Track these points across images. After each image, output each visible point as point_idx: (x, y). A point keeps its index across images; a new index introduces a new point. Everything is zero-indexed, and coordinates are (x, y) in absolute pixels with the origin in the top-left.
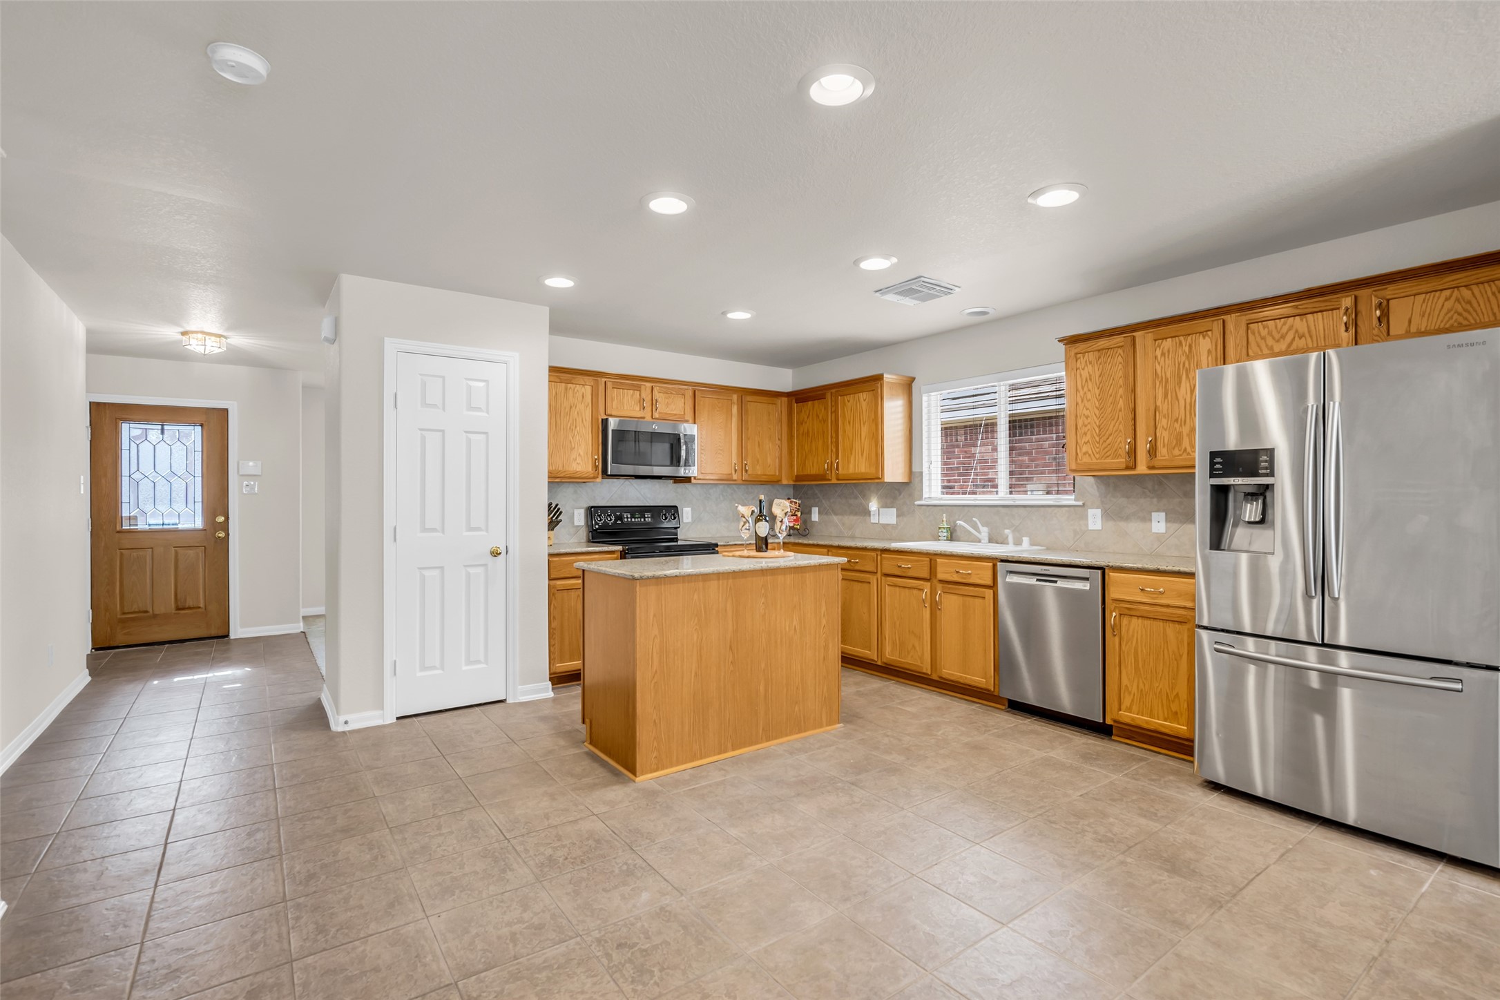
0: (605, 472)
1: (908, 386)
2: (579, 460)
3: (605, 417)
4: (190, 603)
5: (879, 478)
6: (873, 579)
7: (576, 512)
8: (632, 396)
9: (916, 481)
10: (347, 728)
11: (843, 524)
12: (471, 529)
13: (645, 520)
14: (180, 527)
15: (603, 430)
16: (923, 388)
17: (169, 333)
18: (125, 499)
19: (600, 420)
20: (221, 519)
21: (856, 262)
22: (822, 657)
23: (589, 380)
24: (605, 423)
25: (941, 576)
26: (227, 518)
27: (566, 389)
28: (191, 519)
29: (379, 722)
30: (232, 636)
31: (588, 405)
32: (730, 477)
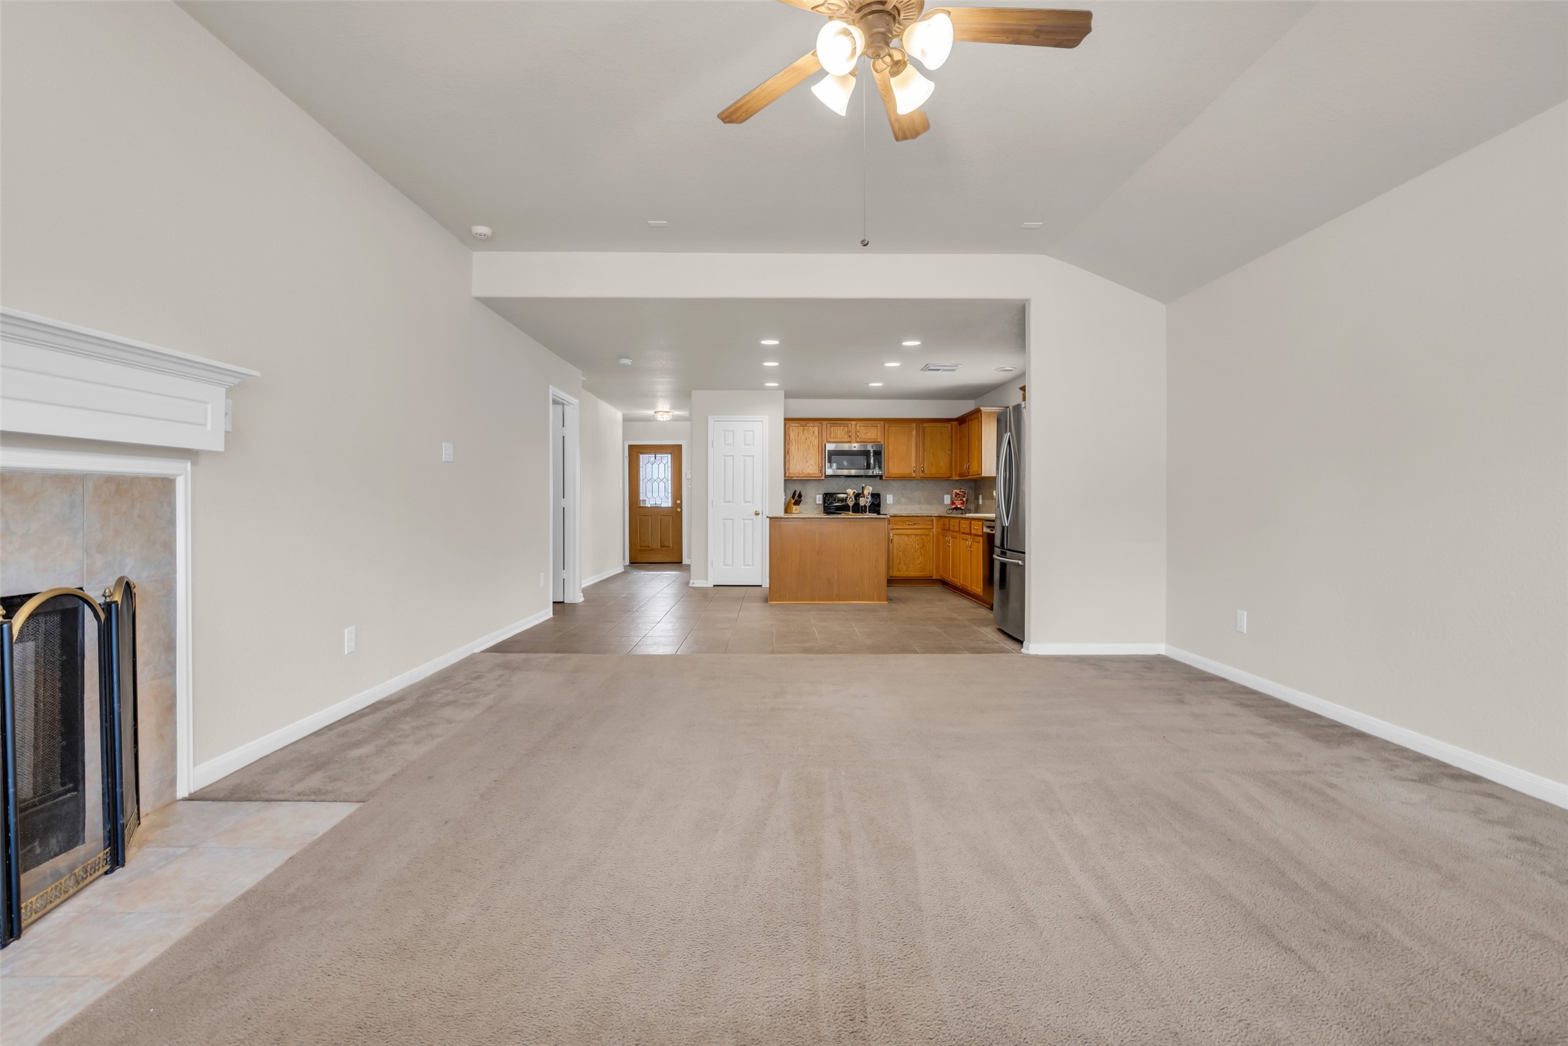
0: (825, 475)
2: (811, 467)
3: (826, 443)
4: (666, 544)
5: (980, 474)
6: (958, 536)
7: (817, 496)
8: (843, 430)
10: (694, 586)
12: (745, 502)
14: (662, 505)
15: (824, 451)
17: (651, 412)
18: (641, 491)
19: (823, 445)
20: (678, 502)
21: (883, 364)
22: (874, 565)
23: (816, 424)
24: (825, 445)
25: (972, 531)
26: (681, 502)
27: (804, 429)
28: (667, 503)
29: (706, 586)
30: (683, 563)
31: (817, 436)
32: (910, 476)
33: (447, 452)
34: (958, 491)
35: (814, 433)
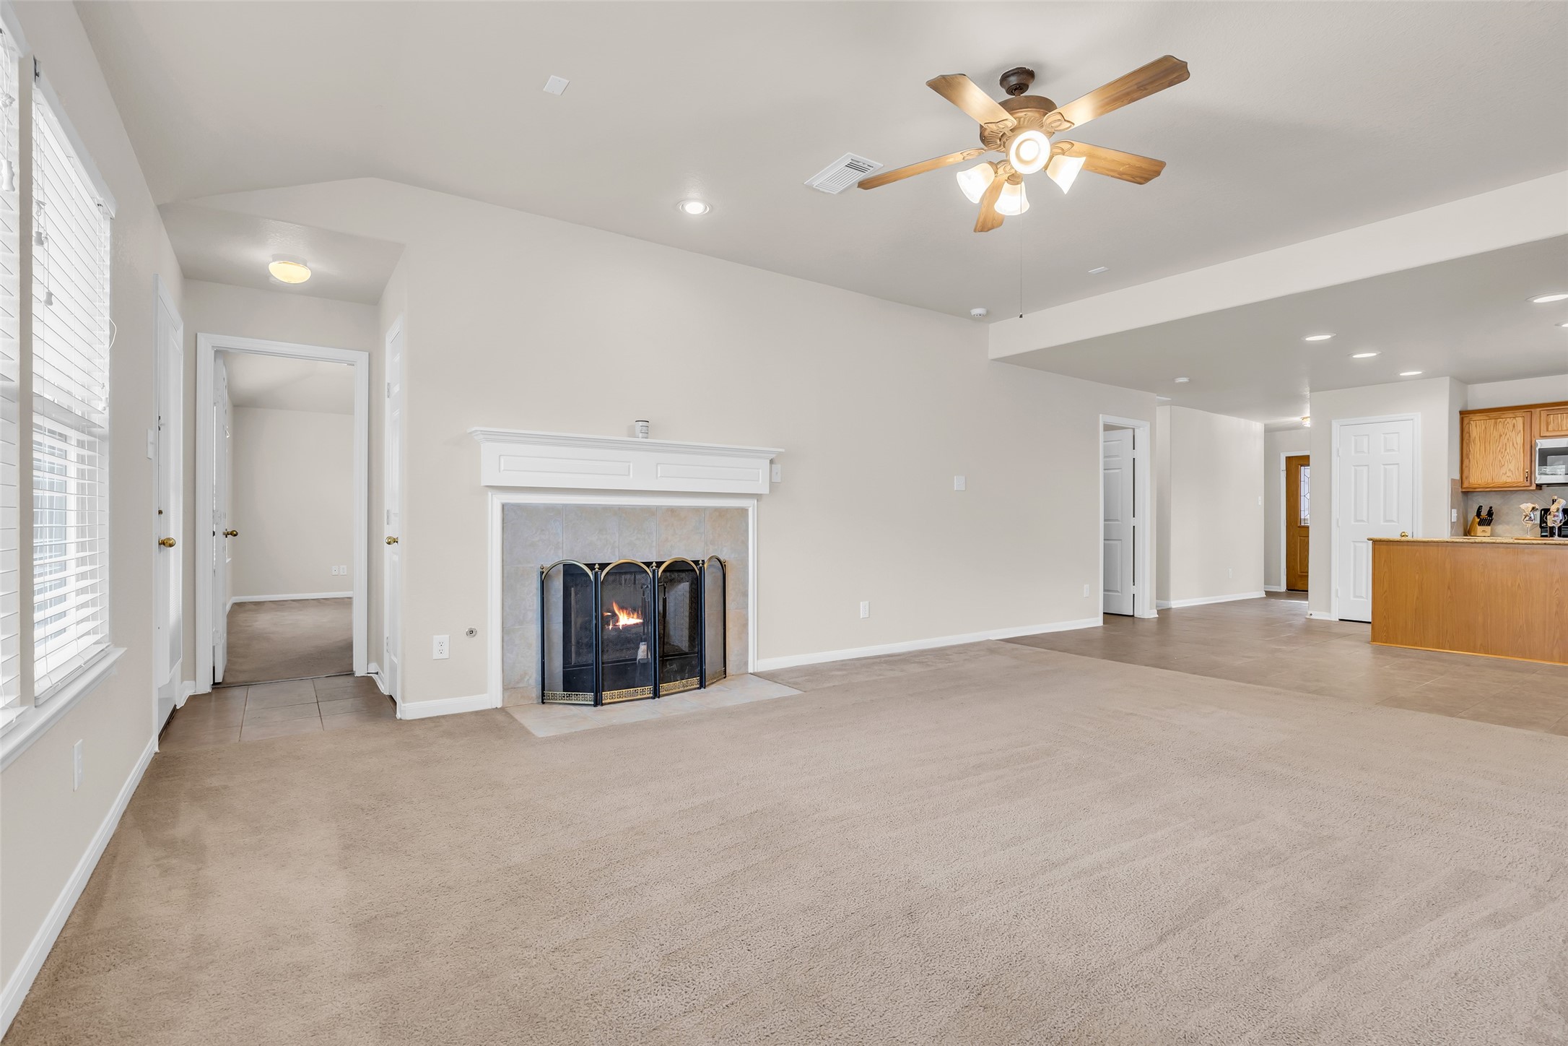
2: (1508, 473)
15: (1533, 450)
17: (1297, 419)
23: (1520, 413)
24: (1535, 444)
27: (1496, 423)
31: (1520, 431)
33: (958, 483)
35: (1514, 426)
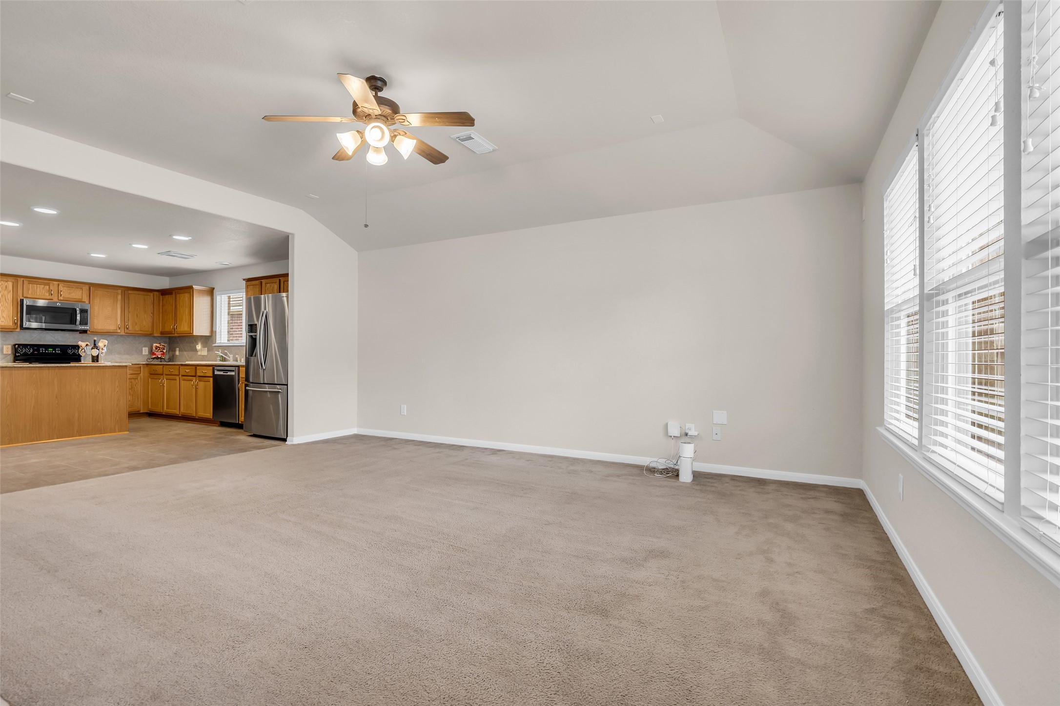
0: (22, 327)
1: (211, 292)
3: (23, 298)
5: (191, 333)
6: (177, 378)
7: (5, 347)
8: (43, 288)
9: (214, 335)
11: (188, 356)
13: (55, 352)
15: (21, 305)
16: (217, 293)
19: (19, 300)
21: (132, 245)
22: (116, 404)
23: (12, 279)
24: (22, 301)
25: (198, 374)
31: (10, 291)
32: (115, 331)
34: (158, 345)
35: (6, 287)
